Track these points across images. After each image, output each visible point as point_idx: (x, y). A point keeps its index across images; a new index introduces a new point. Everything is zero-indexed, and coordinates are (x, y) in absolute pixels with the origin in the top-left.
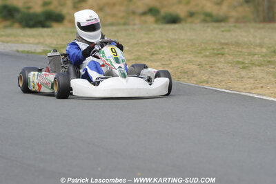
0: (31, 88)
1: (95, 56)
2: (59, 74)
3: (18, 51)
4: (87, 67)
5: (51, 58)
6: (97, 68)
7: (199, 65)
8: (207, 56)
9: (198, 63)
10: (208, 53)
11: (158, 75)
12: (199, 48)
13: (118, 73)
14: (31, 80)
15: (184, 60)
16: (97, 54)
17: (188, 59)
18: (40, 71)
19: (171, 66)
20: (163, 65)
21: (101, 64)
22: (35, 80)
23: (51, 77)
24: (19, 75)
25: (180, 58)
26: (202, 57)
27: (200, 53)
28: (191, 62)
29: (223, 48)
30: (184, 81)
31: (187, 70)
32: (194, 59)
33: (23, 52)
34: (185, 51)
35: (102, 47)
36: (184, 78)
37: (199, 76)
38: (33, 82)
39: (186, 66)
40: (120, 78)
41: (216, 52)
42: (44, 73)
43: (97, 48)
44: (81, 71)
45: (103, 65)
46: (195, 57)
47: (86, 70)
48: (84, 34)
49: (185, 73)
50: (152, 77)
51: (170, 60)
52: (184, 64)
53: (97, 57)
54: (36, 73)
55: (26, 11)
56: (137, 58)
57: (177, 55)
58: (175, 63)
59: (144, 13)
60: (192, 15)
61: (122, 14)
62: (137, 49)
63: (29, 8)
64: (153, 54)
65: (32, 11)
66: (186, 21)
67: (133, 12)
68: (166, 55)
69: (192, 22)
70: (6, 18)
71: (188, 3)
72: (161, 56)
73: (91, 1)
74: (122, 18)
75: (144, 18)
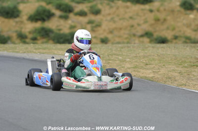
8: (186, 67)
9: (179, 72)
10: (186, 65)
12: (180, 61)
15: (169, 69)
17: (172, 69)
19: (159, 73)
20: (154, 72)
25: (166, 68)
26: (182, 68)
27: (181, 65)
28: (174, 70)
29: (197, 62)
30: (168, 84)
31: (171, 76)
32: (177, 69)
34: (170, 63)
36: (169, 81)
37: (180, 81)
39: (170, 74)
41: (192, 64)
46: (177, 67)
49: (170, 78)
51: (159, 69)
52: (169, 71)
55: (58, 32)
56: (136, 67)
57: (164, 65)
58: (163, 71)
59: (142, 36)
60: (176, 38)
61: (126, 36)
62: (135, 60)
63: (60, 30)
64: (147, 64)
65: (62, 32)
66: (171, 42)
67: (134, 35)
68: (156, 65)
69: (176, 43)
70: (43, 37)
71: (174, 29)
72: (153, 66)
73: (104, 26)
74: (126, 38)
75: (141, 39)
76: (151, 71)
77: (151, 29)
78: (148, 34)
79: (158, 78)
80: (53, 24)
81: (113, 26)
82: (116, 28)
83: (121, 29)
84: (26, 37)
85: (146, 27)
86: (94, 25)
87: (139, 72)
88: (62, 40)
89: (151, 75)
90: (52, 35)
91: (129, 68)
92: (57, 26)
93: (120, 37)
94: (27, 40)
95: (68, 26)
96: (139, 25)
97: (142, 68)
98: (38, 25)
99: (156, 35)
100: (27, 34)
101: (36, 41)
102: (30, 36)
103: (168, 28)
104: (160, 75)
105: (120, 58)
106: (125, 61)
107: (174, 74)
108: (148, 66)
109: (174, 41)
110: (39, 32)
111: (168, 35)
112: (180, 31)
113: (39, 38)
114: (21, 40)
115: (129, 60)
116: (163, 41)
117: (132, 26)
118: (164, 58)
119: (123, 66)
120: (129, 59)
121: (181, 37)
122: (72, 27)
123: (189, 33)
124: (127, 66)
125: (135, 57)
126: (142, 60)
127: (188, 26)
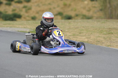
3: (18, 31)
7: (104, 38)
8: (105, 34)
9: (103, 37)
10: (105, 33)
12: (100, 31)
15: (96, 36)
17: (97, 36)
19: (91, 38)
20: (87, 38)
25: (93, 35)
26: (103, 35)
27: (102, 33)
29: (110, 31)
31: (99, 40)
32: (100, 35)
33: (21, 31)
34: (94, 32)
36: (99, 44)
37: (105, 43)
41: (108, 32)
46: (100, 34)
49: (99, 41)
51: (89, 36)
55: (5, 13)
56: (74, 35)
57: (91, 33)
58: (92, 37)
59: (57, 15)
62: (71, 30)
64: (80, 33)
66: (74, 18)
68: (86, 33)
69: (77, 19)
71: (75, 10)
72: (84, 34)
73: (33, 9)
76: (84, 37)
78: (60, 14)
79: (91, 42)
81: (39, 9)
83: (43, 11)
85: (58, 10)
86: (27, 9)
87: (78, 38)
89: (86, 40)
90: (1, 15)
91: (70, 36)
92: (5, 10)
95: (11, 10)
96: (54, 8)
97: (78, 35)
103: (72, 10)
104: (92, 39)
106: (65, 31)
107: (100, 39)
108: (81, 34)
112: (79, 11)
117: (50, 9)
118: (88, 29)
119: (66, 34)
120: (67, 29)
121: (80, 15)
122: (14, 10)
123: (85, 12)
124: (68, 34)
125: (70, 28)
126: (75, 30)
127: (84, 8)
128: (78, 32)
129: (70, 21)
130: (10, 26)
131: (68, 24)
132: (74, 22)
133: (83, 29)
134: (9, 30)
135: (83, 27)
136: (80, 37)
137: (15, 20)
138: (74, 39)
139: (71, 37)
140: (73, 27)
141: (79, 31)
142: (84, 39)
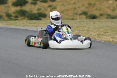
0: (31, 44)
1: (59, 31)
2: (43, 38)
4: (55, 36)
5: (40, 32)
6: (59, 36)
11: (85, 39)
13: (69, 38)
14: (31, 41)
16: (60, 30)
18: (35, 37)
19: (116, 38)
21: (61, 34)
22: (33, 41)
23: (40, 40)
24: (26, 39)
35: (62, 27)
38: (32, 42)
40: (70, 41)
42: (37, 38)
43: (60, 27)
44: (53, 37)
45: (62, 35)
47: (55, 37)
48: (54, 22)
50: (83, 40)
51: (114, 36)
53: (60, 32)
54: (34, 38)
55: (30, 12)
56: (99, 35)
57: (116, 33)
59: (81, 14)
60: (101, 15)
61: (71, 14)
62: (96, 30)
63: (32, 11)
64: (105, 33)
65: (33, 12)
66: (99, 17)
67: (76, 14)
68: (111, 33)
69: (102, 18)
70: (22, 15)
71: (100, 10)
72: (109, 34)
73: (58, 8)
74: (72, 16)
75: (81, 16)
76: (109, 37)
77: (86, 10)
78: (84, 13)
80: (27, 8)
81: (64, 8)
82: (65, 10)
83: (68, 10)
84: (11, 16)
85: (83, 9)
86: (52, 8)
87: (102, 38)
88: (33, 18)
90: (27, 14)
91: (95, 35)
92: (30, 9)
93: (68, 15)
94: (12, 18)
95: (36, 9)
96: (79, 7)
97: (103, 35)
98: (18, 8)
99: (89, 13)
100: (12, 14)
101: (17, 18)
102: (14, 15)
103: (96, 9)
105: (86, 29)
106: (90, 30)
108: (106, 34)
109: (101, 17)
110: (19, 13)
111: (97, 13)
112: (104, 11)
113: (19, 16)
114: (8, 17)
115: (92, 30)
116: (94, 17)
117: (75, 8)
119: (91, 34)
121: (104, 14)
122: (39, 9)
123: (109, 12)
124: (93, 34)
125: (95, 28)
126: (100, 30)
127: (109, 8)
128: (102, 32)
129: (95, 20)
130: (36, 25)
131: (92, 24)
132: (99, 21)
133: (108, 28)
134: (35, 30)
135: (108, 27)
136: (105, 36)
137: (41, 20)
138: (99, 38)
139: (96, 37)
140: (98, 26)
141: (104, 31)
142: (109, 39)
